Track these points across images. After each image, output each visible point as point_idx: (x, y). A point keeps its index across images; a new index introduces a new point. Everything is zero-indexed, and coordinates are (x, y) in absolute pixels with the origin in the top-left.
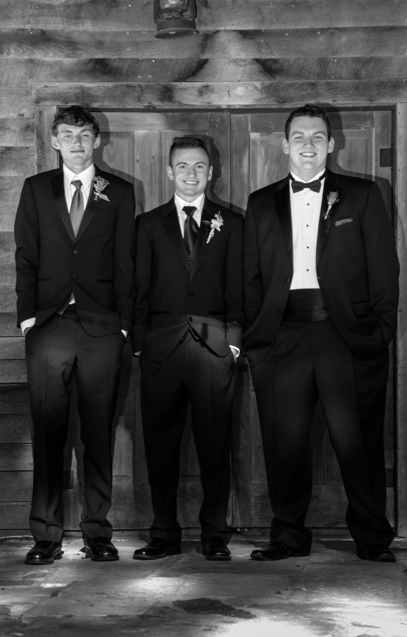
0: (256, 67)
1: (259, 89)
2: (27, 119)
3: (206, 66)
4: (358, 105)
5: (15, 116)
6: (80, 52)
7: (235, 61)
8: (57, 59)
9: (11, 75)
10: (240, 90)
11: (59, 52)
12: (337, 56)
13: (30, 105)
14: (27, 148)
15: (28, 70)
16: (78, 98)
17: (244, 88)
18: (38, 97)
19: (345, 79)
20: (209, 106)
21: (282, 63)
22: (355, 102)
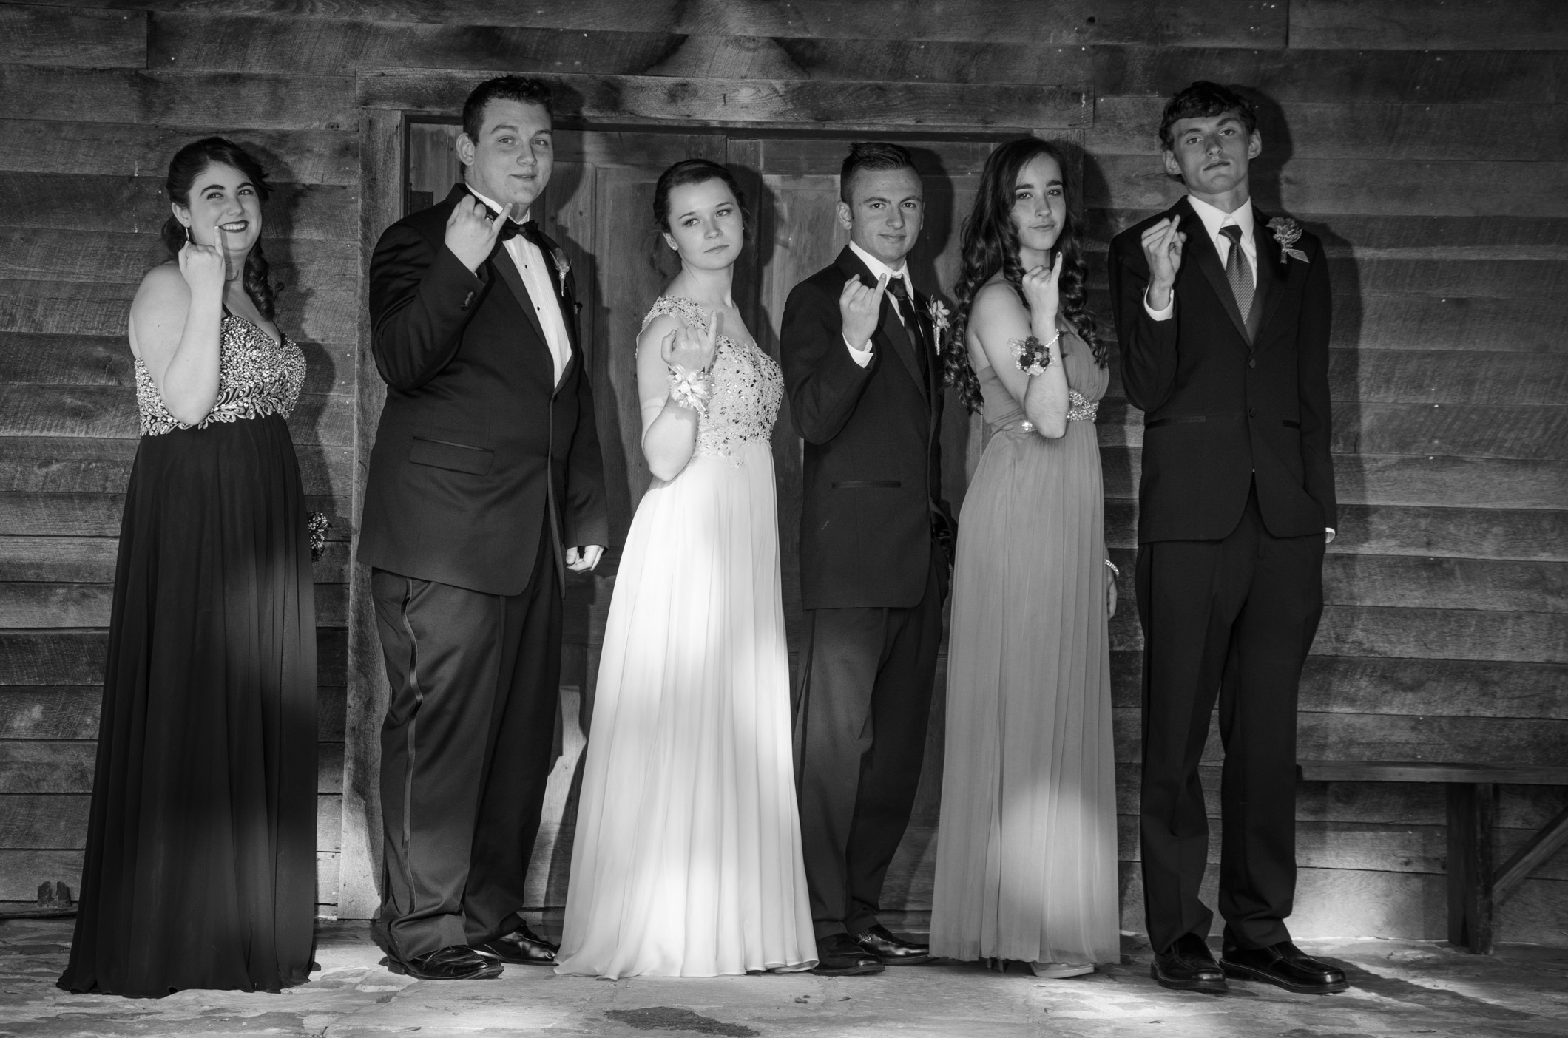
0: (774, 53)
1: (781, 94)
2: (345, 133)
3: (684, 47)
4: (961, 131)
5: (323, 128)
6: (448, 13)
7: (738, 41)
8: (403, 24)
9: (316, 50)
10: (745, 95)
11: (409, 12)
12: (924, 39)
13: (351, 108)
14: (344, 187)
15: (348, 42)
16: (441, 97)
17: (752, 91)
18: (366, 93)
19: (940, 81)
20: (688, 121)
21: (825, 47)
22: (956, 124)
